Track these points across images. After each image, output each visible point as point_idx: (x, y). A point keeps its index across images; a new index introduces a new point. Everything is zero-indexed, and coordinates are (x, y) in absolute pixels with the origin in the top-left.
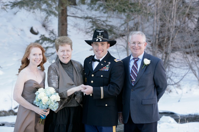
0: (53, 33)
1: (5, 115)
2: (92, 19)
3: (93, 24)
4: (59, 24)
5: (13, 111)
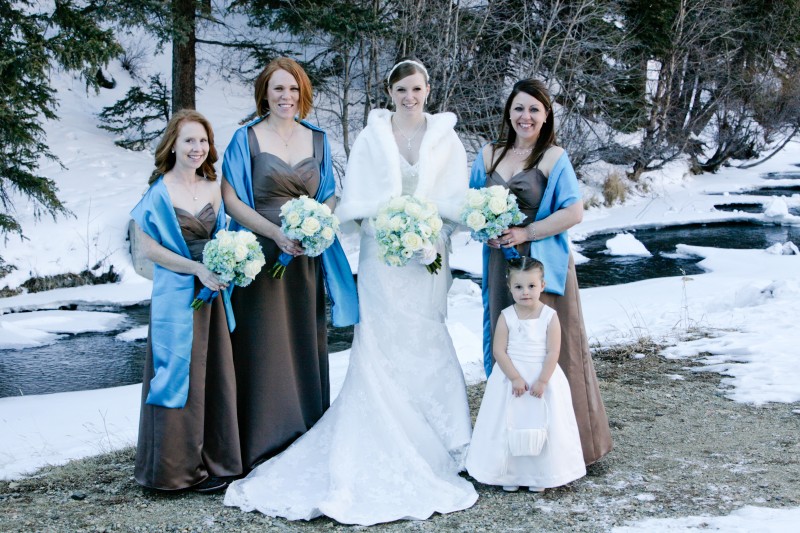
0: (158, 82)
1: (73, 285)
2: (256, 48)
3: (260, 61)
4: (174, 61)
5: (90, 273)
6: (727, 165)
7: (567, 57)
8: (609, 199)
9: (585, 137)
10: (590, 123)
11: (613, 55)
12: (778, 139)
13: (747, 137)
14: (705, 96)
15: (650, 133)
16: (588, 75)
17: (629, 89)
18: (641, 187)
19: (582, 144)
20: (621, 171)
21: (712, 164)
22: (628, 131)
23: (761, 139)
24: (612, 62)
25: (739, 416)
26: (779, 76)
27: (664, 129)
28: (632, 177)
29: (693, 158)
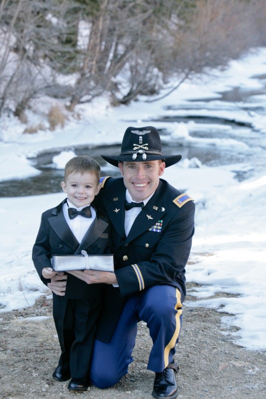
6: (136, 100)
7: (22, 15)
8: (53, 126)
9: (35, 77)
10: (39, 67)
11: (56, 14)
12: (174, 81)
13: (151, 79)
14: (121, 49)
15: (83, 75)
16: (37, 29)
17: (68, 41)
18: (76, 116)
19: (32, 83)
20: (60, 104)
21: (127, 99)
22: (68, 73)
23: (161, 81)
24: (54, 21)
25: (257, 369)
26: (173, 35)
27: (93, 73)
28: (69, 108)
29: (113, 95)
